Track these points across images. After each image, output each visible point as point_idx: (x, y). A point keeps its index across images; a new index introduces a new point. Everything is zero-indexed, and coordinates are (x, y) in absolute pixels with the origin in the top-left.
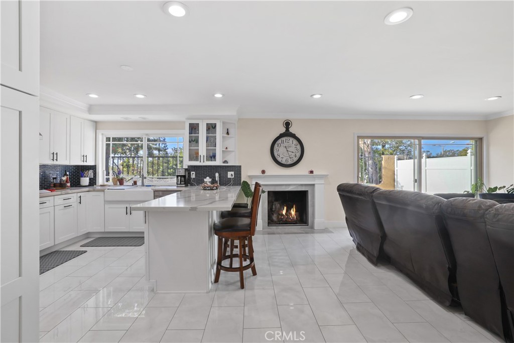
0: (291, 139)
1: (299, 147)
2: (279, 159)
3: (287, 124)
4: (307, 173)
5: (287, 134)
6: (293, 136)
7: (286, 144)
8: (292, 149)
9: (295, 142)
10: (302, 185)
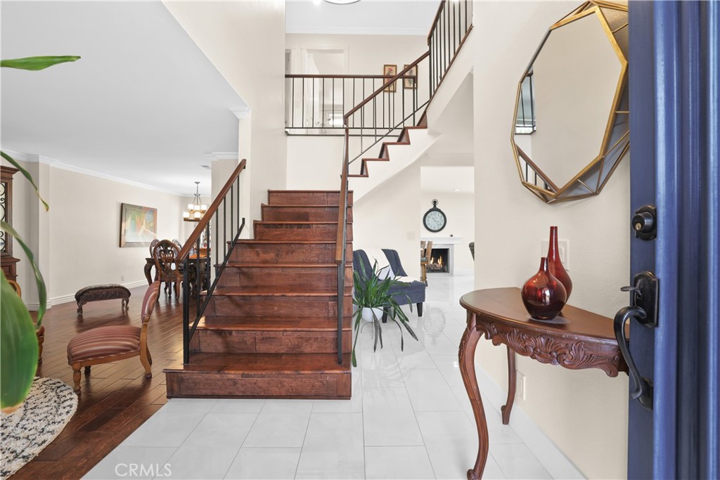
0: (438, 213)
1: (443, 218)
2: (429, 227)
3: (435, 203)
4: (449, 236)
5: (435, 209)
6: (439, 211)
7: (434, 216)
8: (439, 219)
9: (440, 215)
10: (445, 245)
